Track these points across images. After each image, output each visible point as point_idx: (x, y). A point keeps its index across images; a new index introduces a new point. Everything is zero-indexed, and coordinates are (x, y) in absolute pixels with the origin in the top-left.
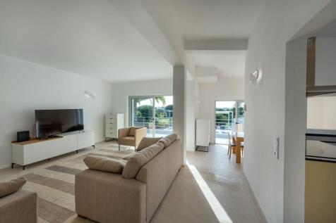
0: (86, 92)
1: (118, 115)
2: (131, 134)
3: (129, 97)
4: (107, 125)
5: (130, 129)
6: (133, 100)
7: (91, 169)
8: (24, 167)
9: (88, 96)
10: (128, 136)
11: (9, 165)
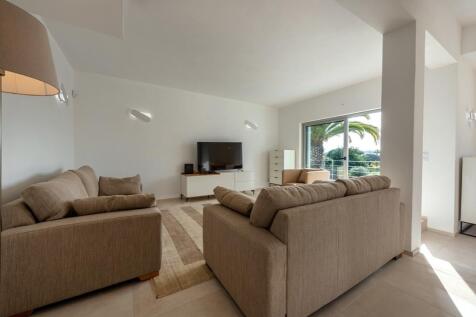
0: (246, 122)
1: (286, 152)
2: (301, 178)
3: (303, 125)
4: (271, 167)
5: (301, 171)
6: (310, 128)
7: (222, 205)
8: (188, 200)
9: (248, 127)
10: (297, 182)
11: (179, 196)
